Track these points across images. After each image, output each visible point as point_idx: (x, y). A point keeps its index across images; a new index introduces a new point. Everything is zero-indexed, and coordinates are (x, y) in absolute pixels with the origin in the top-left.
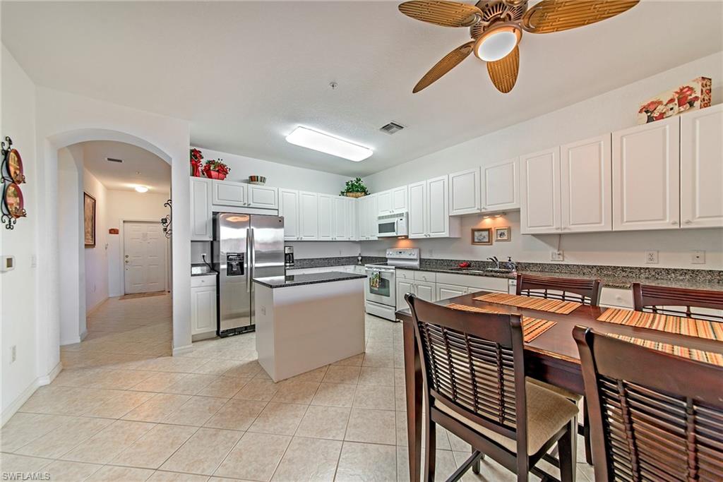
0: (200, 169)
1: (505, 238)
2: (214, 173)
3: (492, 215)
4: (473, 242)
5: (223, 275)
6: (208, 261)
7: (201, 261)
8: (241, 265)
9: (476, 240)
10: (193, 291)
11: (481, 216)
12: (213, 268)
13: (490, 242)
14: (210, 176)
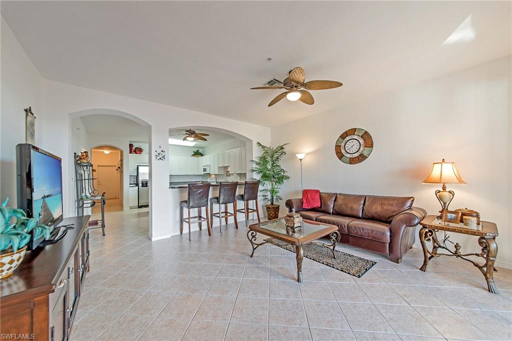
0: (133, 150)
2: (137, 152)
5: (140, 187)
6: (136, 183)
7: (133, 183)
8: (147, 184)
10: (130, 192)
12: (137, 185)
14: (136, 153)
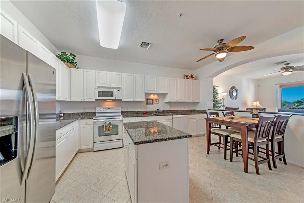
1: (158, 102)
3: (154, 94)
4: (147, 104)
9: (148, 103)
11: (151, 94)
13: (153, 104)
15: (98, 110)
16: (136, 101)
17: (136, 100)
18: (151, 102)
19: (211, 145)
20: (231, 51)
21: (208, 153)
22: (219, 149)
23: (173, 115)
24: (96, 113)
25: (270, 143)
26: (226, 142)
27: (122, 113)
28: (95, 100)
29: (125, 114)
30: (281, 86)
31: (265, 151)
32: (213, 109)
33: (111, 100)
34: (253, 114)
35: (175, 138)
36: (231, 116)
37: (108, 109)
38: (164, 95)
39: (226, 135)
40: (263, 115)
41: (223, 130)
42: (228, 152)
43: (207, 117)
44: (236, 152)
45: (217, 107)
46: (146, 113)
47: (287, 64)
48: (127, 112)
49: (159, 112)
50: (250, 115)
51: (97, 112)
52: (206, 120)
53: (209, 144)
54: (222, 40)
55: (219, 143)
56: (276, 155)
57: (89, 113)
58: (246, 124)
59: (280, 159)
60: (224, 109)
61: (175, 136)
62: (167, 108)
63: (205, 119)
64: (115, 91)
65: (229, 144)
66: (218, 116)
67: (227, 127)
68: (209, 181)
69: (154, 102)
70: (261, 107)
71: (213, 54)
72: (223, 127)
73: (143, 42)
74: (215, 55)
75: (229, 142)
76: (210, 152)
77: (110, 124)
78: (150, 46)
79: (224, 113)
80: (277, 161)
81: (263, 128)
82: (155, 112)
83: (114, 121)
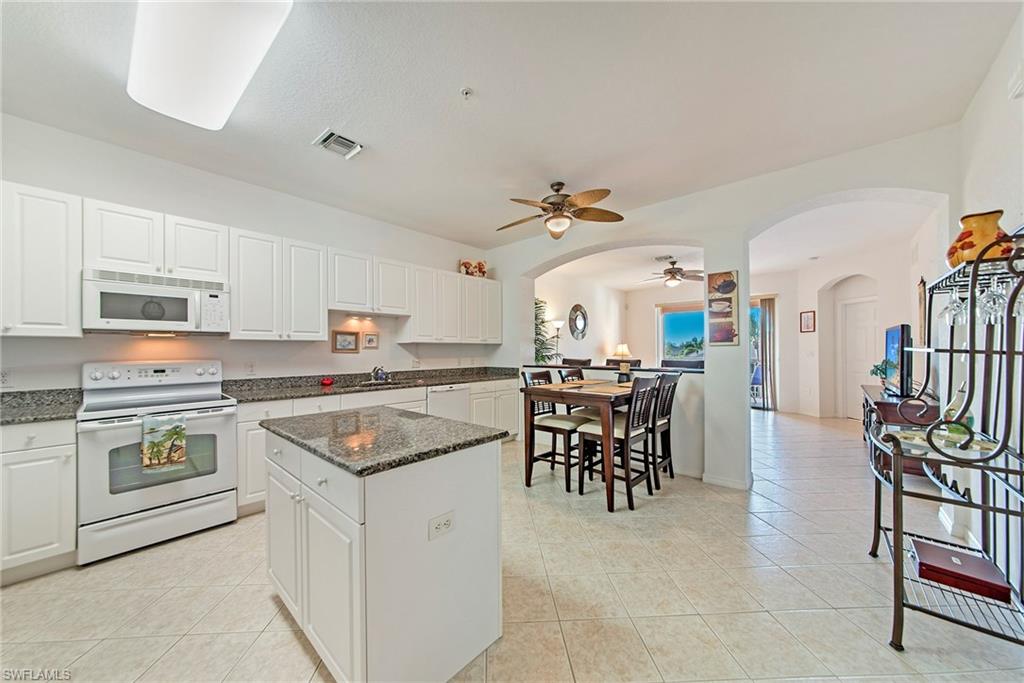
1: (374, 345)
3: (362, 316)
4: (335, 349)
9: (338, 347)
11: (349, 315)
13: (356, 350)
15: (93, 377)
16: (292, 339)
17: (291, 334)
18: (350, 343)
19: (536, 460)
20: (579, 217)
21: (528, 484)
22: (552, 468)
23: (428, 386)
24: (81, 392)
25: (650, 435)
26: (569, 448)
27: (225, 385)
28: (79, 334)
29: (239, 390)
30: (664, 310)
31: (642, 457)
32: (534, 364)
33: (169, 332)
34: (620, 374)
35: (469, 444)
36: (577, 381)
37: (156, 371)
38: (398, 320)
39: (568, 428)
40: (637, 374)
41: (562, 418)
42: (575, 472)
43: (524, 386)
44: (590, 469)
45: (543, 358)
46: (332, 383)
47: (673, 263)
48: (250, 380)
49: (381, 379)
50: (613, 376)
51: (88, 384)
52: (523, 394)
53: (531, 460)
54: (561, 185)
55: (553, 453)
56: (659, 460)
57: (29, 392)
58: (611, 397)
59: (665, 471)
60: (560, 363)
61: (469, 439)
62: (408, 364)
63: (522, 390)
64: (195, 297)
65: (575, 453)
66: (550, 382)
67: (569, 409)
68: (539, 552)
69: (363, 343)
70: (631, 358)
71: (540, 216)
72: (561, 409)
73: (332, 134)
74: (546, 221)
75: (573, 449)
76: (532, 482)
77: (176, 432)
78: (358, 153)
79: (564, 373)
80: (660, 473)
81: (639, 403)
82: (367, 376)
83: (193, 421)
